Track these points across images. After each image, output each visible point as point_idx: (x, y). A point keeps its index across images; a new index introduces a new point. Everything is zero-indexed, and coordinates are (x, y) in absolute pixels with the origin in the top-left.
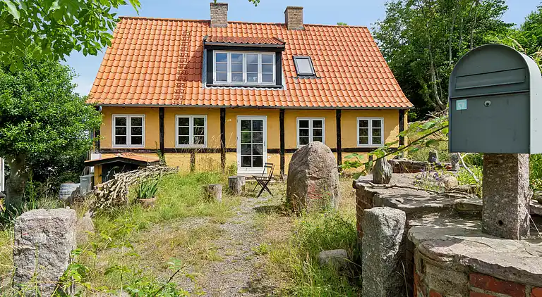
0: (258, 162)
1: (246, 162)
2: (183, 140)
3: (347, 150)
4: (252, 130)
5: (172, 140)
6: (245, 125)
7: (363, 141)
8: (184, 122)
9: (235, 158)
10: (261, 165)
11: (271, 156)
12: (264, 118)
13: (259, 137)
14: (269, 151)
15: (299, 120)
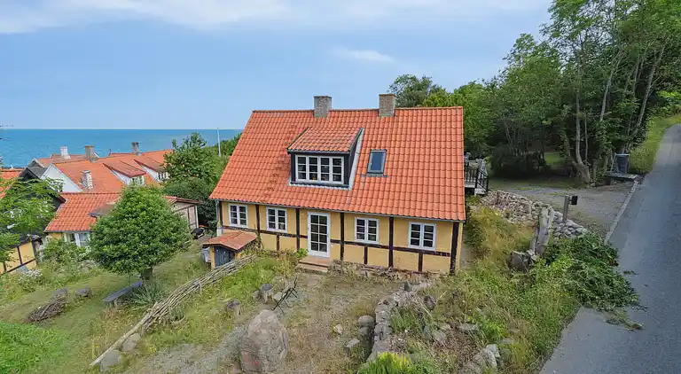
0: (323, 248)
1: (314, 247)
2: (272, 225)
3: (398, 249)
4: (319, 224)
5: (265, 225)
6: (314, 219)
7: (415, 242)
8: (272, 212)
9: (307, 244)
10: (326, 251)
11: (333, 245)
12: (328, 216)
13: (324, 230)
14: (332, 241)
15: (356, 218)
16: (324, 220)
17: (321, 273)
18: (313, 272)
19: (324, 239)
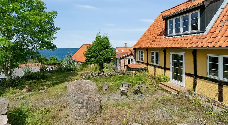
0: (180, 79)
1: (174, 77)
2: (153, 61)
4: (177, 60)
6: (174, 57)
9: (169, 74)
10: (181, 81)
11: (187, 77)
12: (183, 54)
13: (181, 64)
14: (187, 74)
15: (208, 56)
16: (181, 58)
17: (170, 93)
18: (166, 91)
19: (180, 72)
